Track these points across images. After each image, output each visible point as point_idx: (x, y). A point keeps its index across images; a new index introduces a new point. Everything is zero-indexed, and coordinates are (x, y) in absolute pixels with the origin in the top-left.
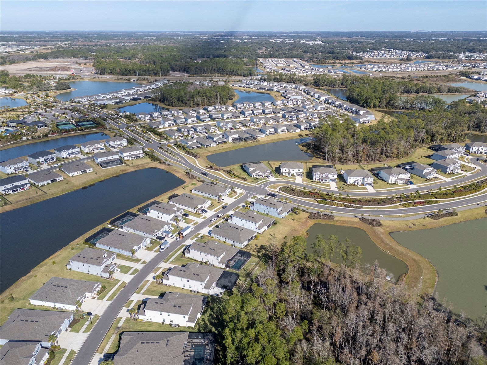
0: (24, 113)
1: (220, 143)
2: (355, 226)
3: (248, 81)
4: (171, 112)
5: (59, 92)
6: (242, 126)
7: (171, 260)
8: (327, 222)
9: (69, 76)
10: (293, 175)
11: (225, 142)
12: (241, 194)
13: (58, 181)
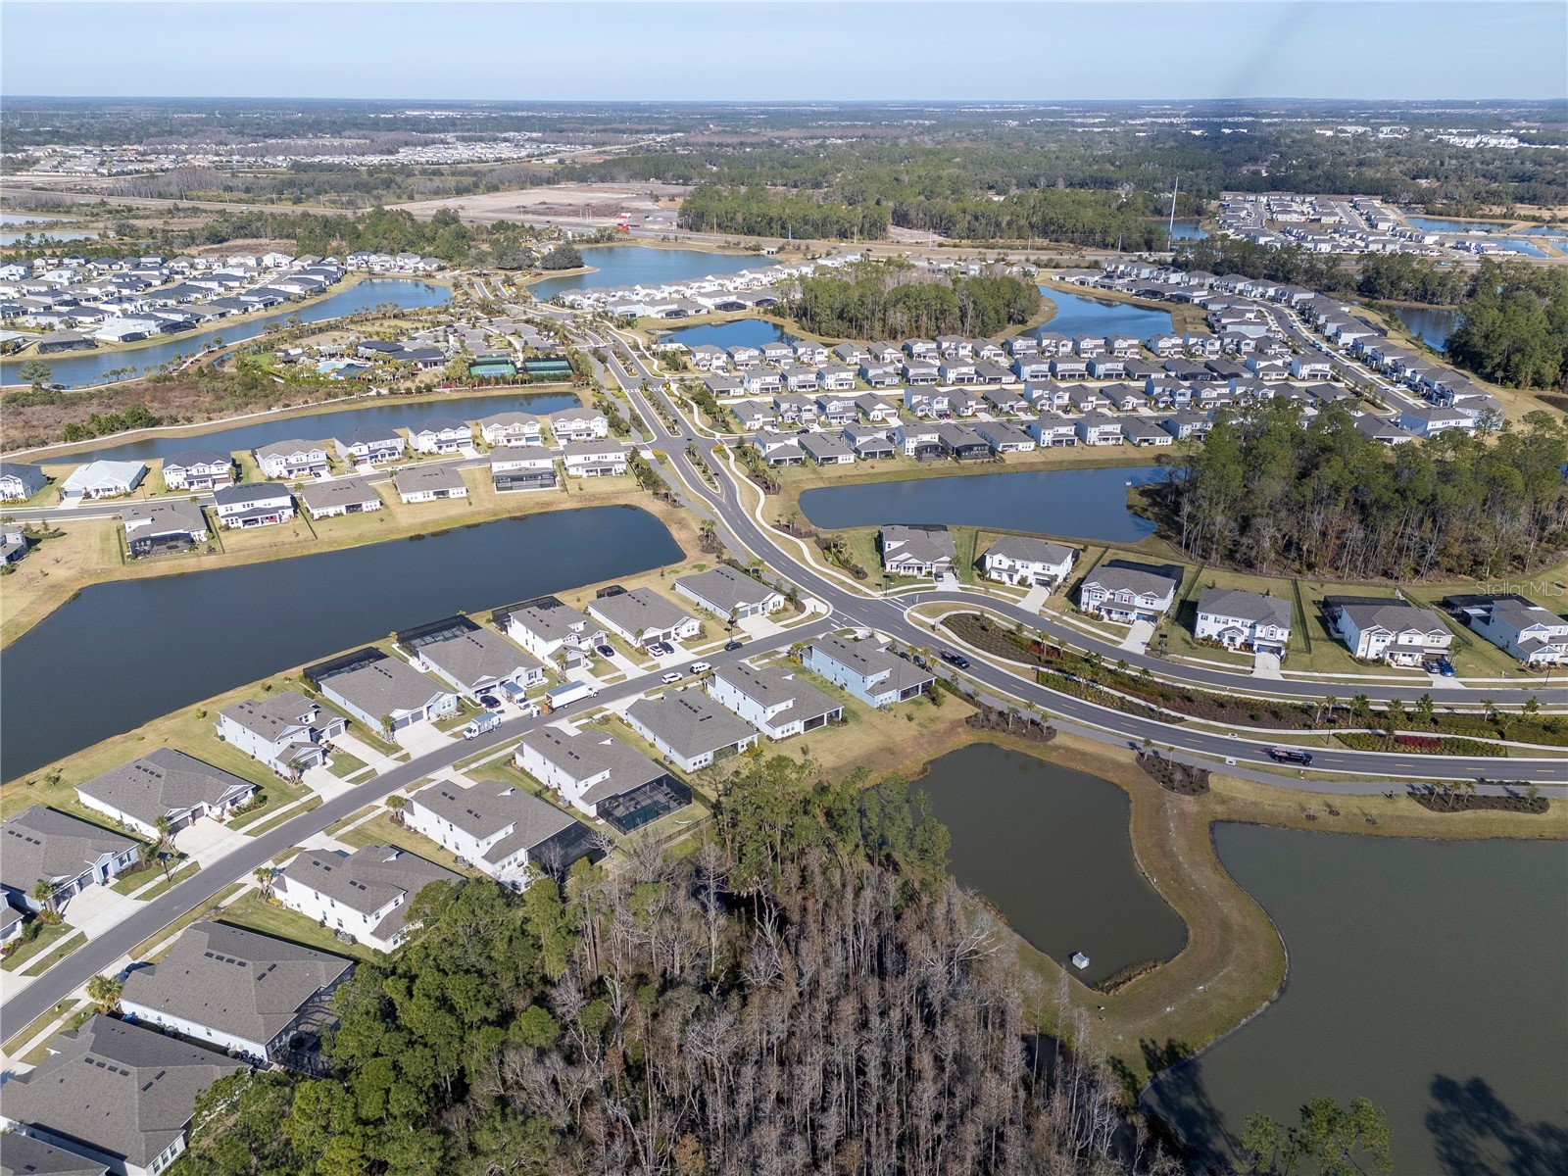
0: (420, 325)
1: (874, 454)
2: (1110, 776)
3: (1122, 267)
4: (795, 351)
5: (549, 274)
6: (984, 410)
7: (473, 766)
8: (1021, 746)
9: (599, 231)
10: (1023, 582)
11: (888, 454)
12: (814, 615)
13: (365, 509)
